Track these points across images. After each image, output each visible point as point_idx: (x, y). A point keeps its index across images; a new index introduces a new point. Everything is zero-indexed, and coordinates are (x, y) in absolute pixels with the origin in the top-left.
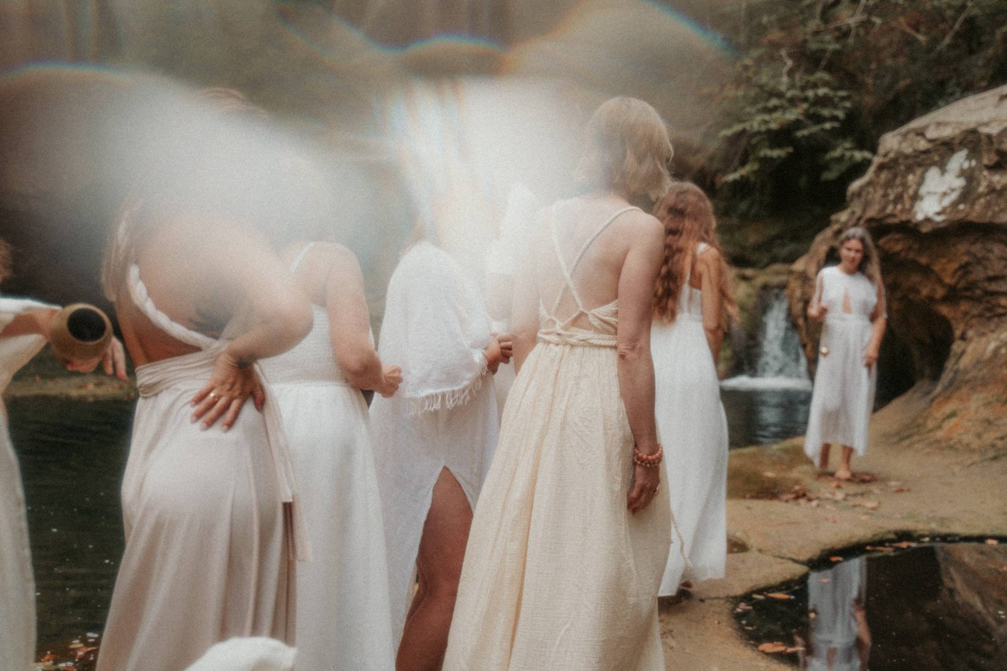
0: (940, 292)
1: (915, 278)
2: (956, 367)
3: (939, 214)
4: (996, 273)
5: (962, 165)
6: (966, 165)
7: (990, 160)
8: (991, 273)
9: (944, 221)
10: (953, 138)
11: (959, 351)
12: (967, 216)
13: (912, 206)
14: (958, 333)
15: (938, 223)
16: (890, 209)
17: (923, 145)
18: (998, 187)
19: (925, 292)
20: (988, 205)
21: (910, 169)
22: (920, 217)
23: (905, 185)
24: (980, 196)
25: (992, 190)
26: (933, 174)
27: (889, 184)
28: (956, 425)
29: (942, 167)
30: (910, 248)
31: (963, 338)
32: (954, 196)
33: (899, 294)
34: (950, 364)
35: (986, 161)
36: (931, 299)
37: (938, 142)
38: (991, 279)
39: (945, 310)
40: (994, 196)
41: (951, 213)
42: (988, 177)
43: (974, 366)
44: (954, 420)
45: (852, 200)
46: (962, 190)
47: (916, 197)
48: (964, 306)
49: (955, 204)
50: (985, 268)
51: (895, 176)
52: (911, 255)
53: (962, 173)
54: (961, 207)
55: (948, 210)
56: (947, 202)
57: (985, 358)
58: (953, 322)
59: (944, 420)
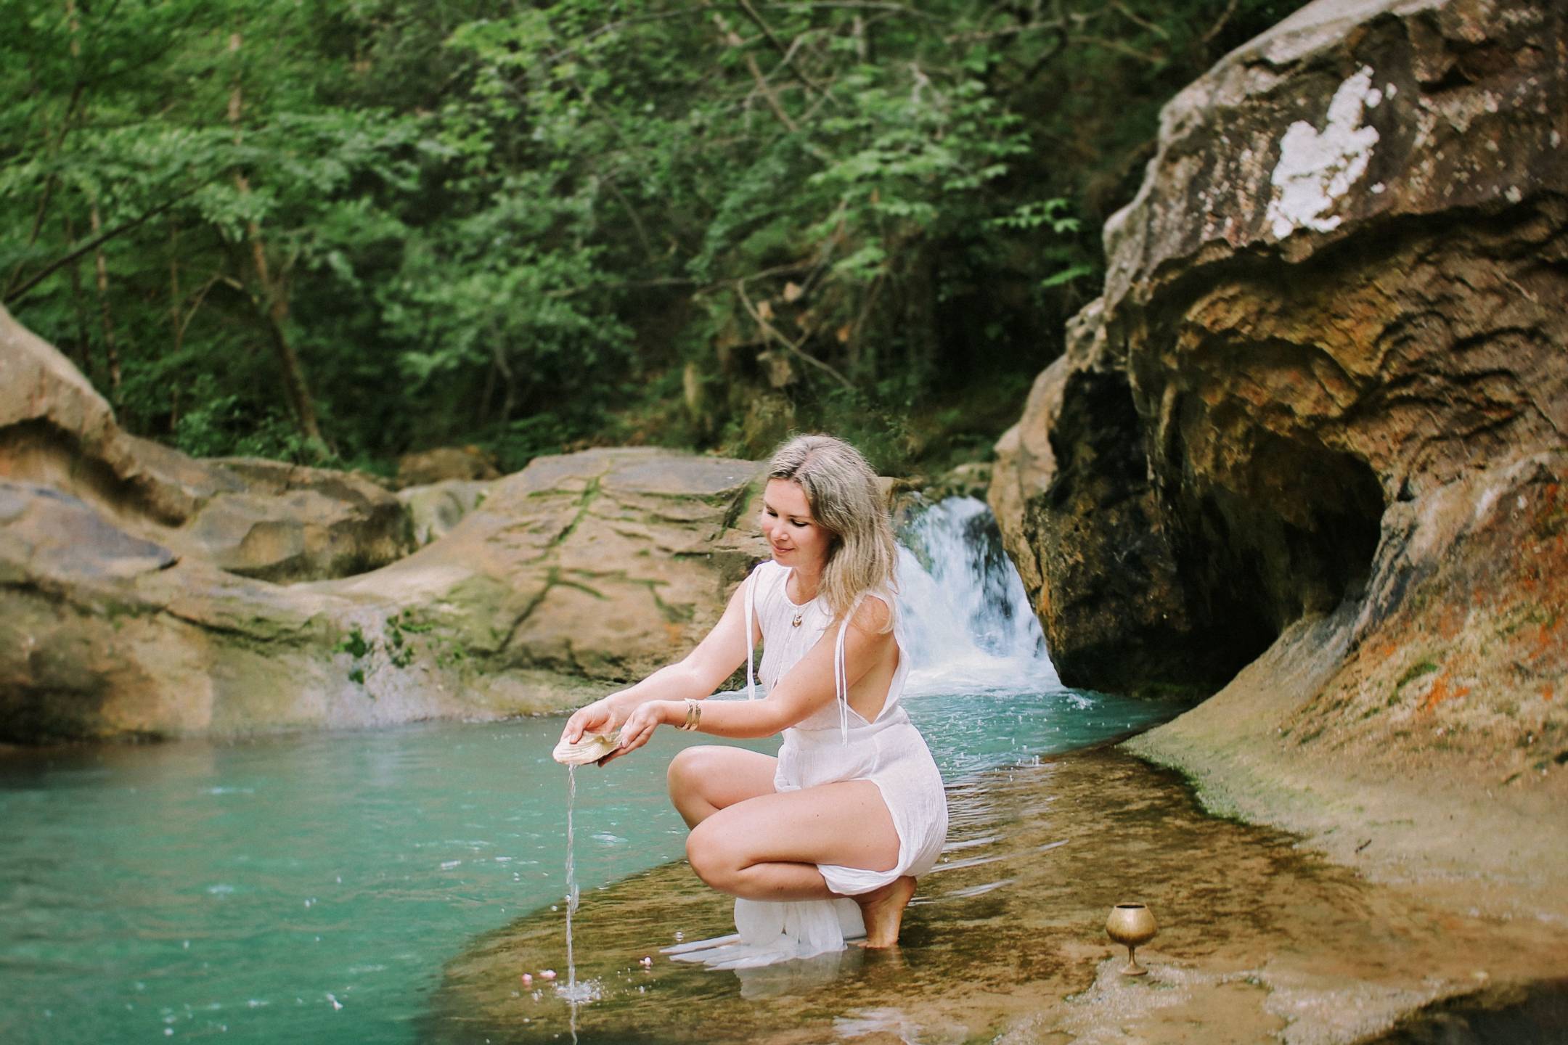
0: (1343, 399)
1: (1277, 380)
2: (1400, 562)
3: (1324, 215)
4: (1478, 327)
5: (1363, 102)
6: (1374, 99)
7: (1431, 70)
8: (1463, 331)
9: (1340, 227)
10: (1336, 49)
11: (1403, 524)
12: (1391, 208)
13: (1260, 214)
14: (1393, 487)
15: (1328, 234)
16: (1207, 233)
17: (1264, 81)
18: (1462, 126)
19: (1303, 408)
20: (1442, 171)
21: (1242, 140)
22: (1282, 230)
23: (1234, 175)
24: (1419, 157)
25: (1445, 134)
26: (1298, 135)
27: (1197, 183)
28: (1438, 689)
29: (1317, 117)
30: (1261, 313)
31: (1405, 496)
32: (1357, 169)
33: (1240, 428)
34: (1384, 558)
35: (1421, 75)
36: (1320, 422)
37: (1300, 67)
38: (1462, 346)
39: (1356, 441)
40: (1454, 147)
41: (1352, 208)
42: (1433, 108)
43: (1450, 550)
44: (1429, 679)
45: (1114, 247)
46: (1372, 153)
47: (1266, 193)
48: (1401, 422)
49: (1359, 187)
50: (1449, 322)
51: (1210, 162)
52: (1268, 327)
53: (1368, 117)
54: (1378, 188)
55: (1347, 203)
56: (1340, 186)
57: (1475, 527)
58: (1376, 465)
59: (1400, 684)
